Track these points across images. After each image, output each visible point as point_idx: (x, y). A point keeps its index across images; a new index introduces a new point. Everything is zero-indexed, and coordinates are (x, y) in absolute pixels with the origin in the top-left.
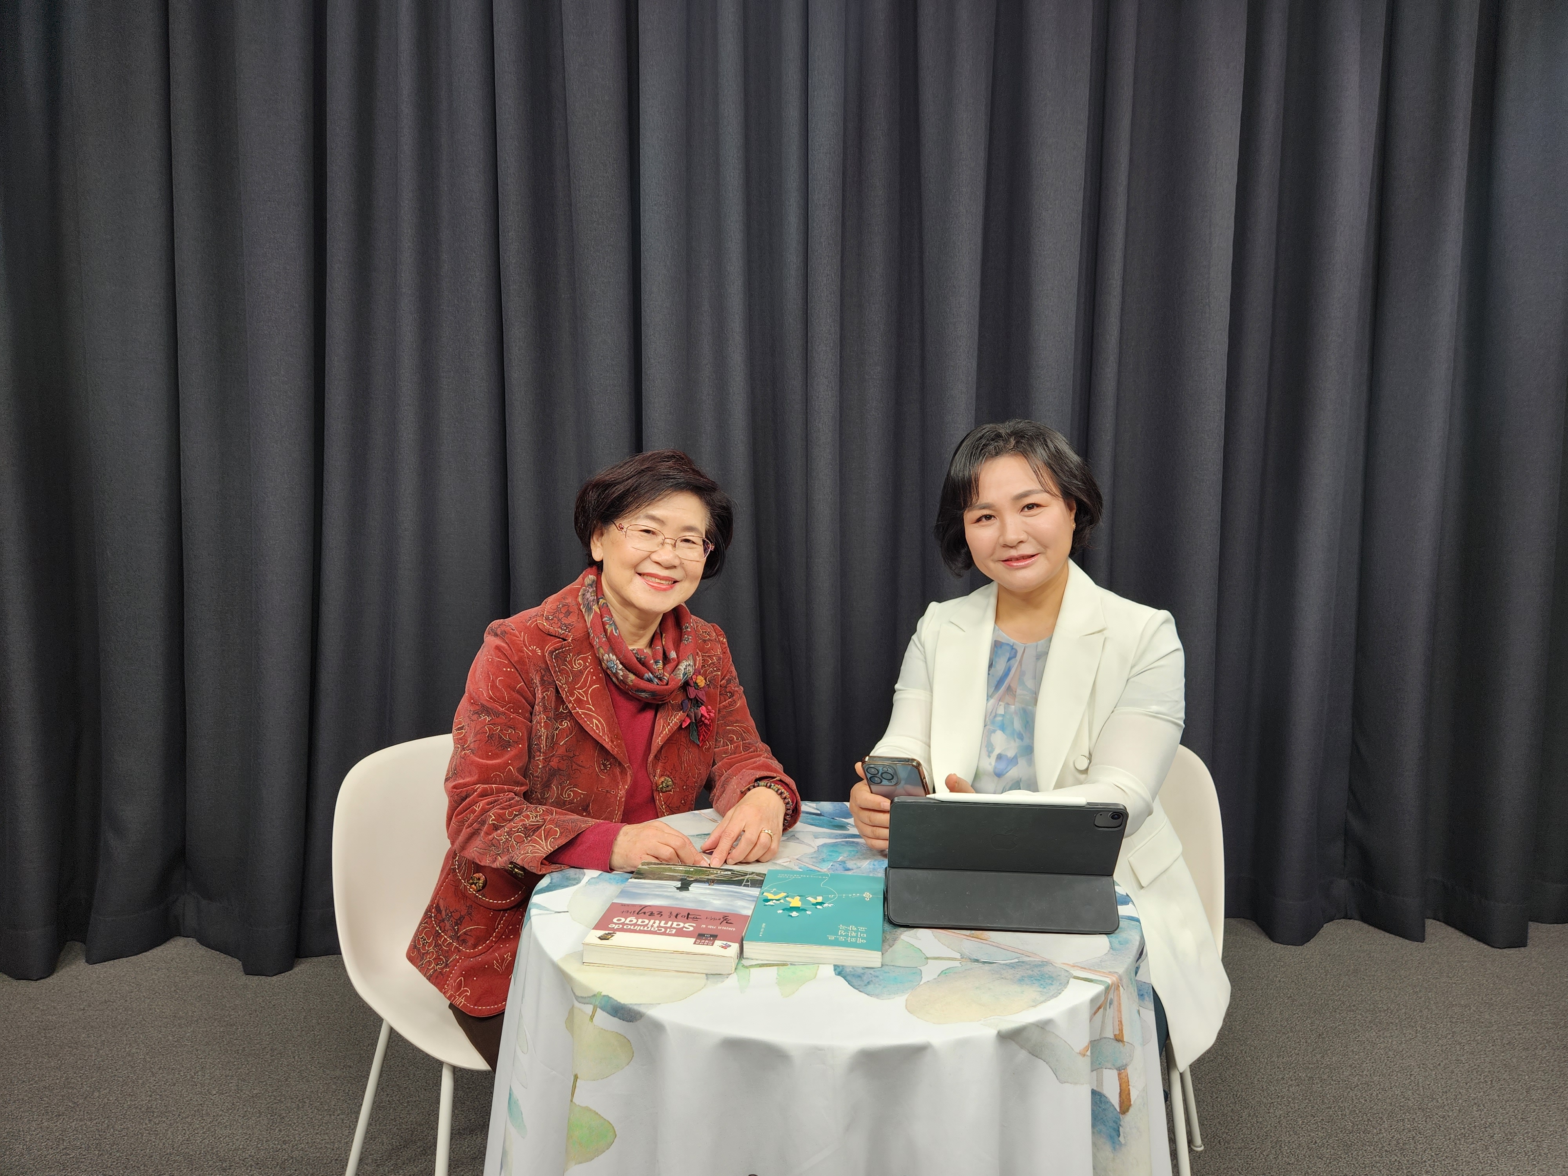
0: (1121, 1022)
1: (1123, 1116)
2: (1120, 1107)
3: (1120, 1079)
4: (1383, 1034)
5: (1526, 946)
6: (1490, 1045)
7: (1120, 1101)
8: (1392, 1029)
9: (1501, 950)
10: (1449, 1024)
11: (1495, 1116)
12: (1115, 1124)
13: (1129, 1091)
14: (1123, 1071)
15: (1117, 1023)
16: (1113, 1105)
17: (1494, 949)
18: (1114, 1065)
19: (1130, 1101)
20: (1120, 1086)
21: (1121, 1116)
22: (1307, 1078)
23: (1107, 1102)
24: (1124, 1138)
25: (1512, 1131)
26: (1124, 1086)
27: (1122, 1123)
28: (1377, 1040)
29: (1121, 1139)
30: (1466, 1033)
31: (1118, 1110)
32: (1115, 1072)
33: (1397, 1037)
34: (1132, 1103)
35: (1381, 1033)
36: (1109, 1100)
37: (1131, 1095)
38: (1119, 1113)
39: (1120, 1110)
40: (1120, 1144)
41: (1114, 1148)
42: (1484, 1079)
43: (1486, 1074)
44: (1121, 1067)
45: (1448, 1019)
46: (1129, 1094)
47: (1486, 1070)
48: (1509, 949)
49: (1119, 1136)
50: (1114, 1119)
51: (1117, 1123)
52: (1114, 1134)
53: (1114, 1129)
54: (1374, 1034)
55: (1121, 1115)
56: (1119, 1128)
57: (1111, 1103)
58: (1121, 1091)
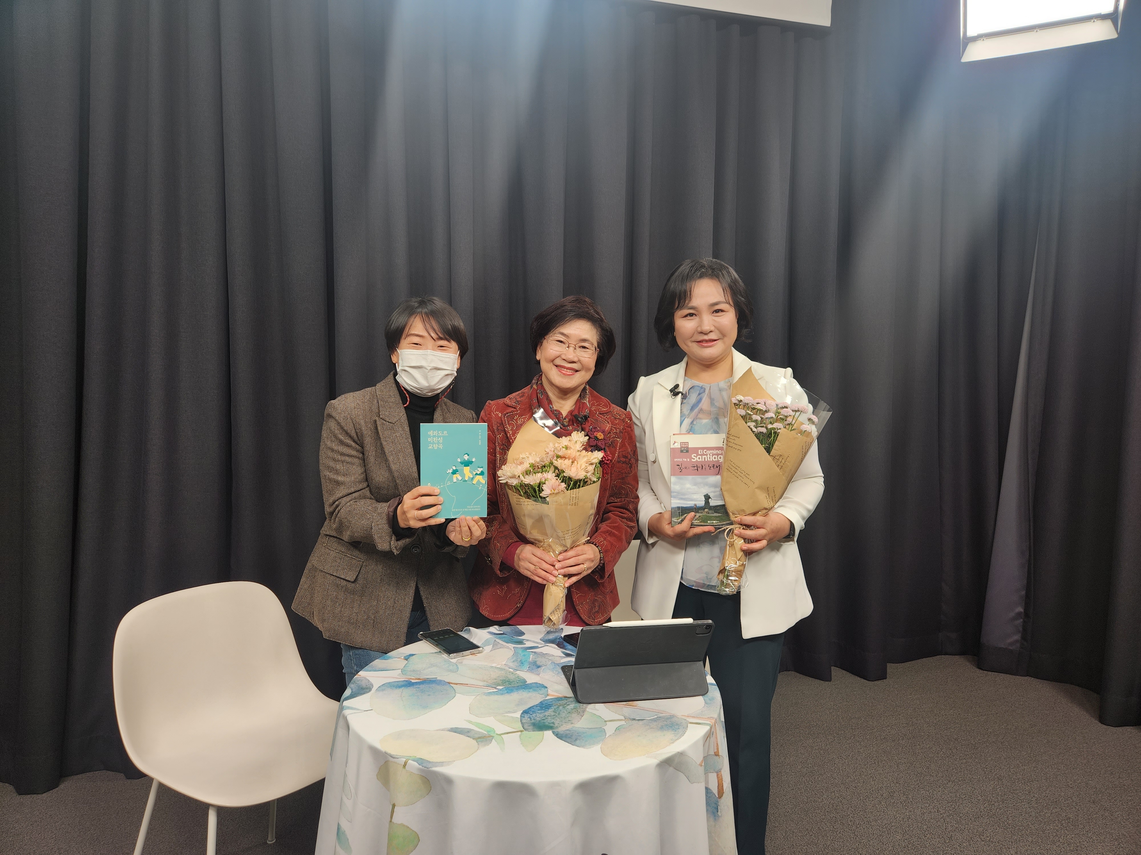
0: (717, 744)
1: (720, 799)
2: (718, 794)
3: (718, 777)
4: (816, 740)
5: (886, 679)
6: (875, 740)
7: (718, 791)
8: (821, 737)
9: (873, 682)
10: (851, 730)
11: (883, 783)
12: (715, 805)
13: (723, 784)
14: (719, 773)
15: (716, 745)
16: (714, 794)
17: (869, 682)
18: (714, 770)
20: (718, 782)
22: (778, 773)
23: (712, 792)
24: (721, 812)
25: (892, 791)
26: (720, 781)
27: (719, 804)
28: (814, 744)
29: (719, 813)
30: (861, 735)
31: (717, 796)
32: (715, 774)
33: (824, 741)
34: (724, 791)
35: (815, 740)
36: (712, 791)
37: (724, 786)
39: (718, 796)
40: (718, 816)
41: (715, 819)
42: (874, 761)
43: (875, 758)
44: (718, 770)
45: (850, 727)
47: (875, 756)
48: (878, 681)
50: (715, 802)
51: (716, 804)
52: (715, 811)
53: (715, 808)
54: (812, 741)
55: (718, 799)
56: (718, 807)
57: (713, 792)
58: (718, 785)
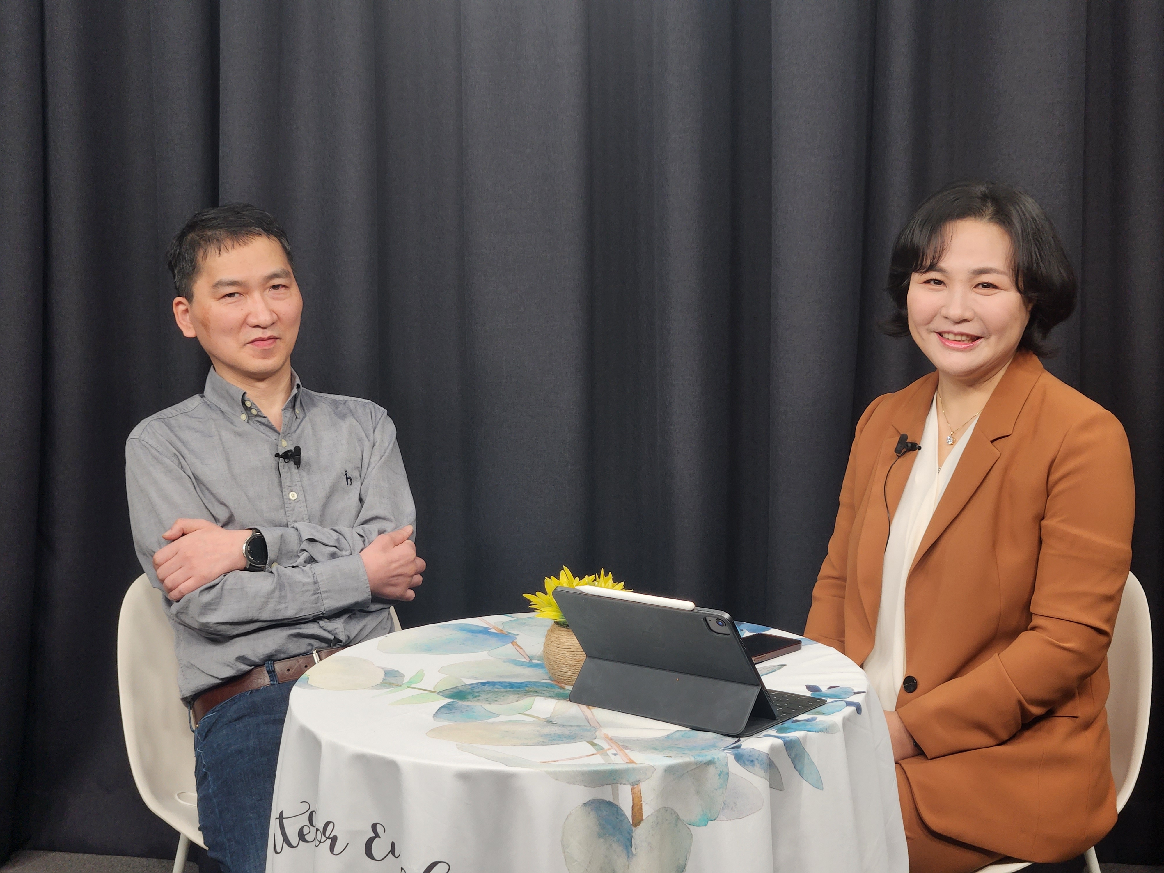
1: (635, 828)
2: (633, 820)
3: (634, 794)
7: (632, 814)
13: (641, 806)
14: (636, 786)
16: (627, 818)
18: (629, 781)
19: (642, 816)
20: (633, 801)
21: (634, 829)
23: (623, 814)
24: (635, 848)
26: (636, 800)
27: (634, 835)
29: (633, 849)
31: (631, 822)
32: (630, 788)
34: (644, 818)
36: (624, 812)
37: (643, 810)
38: (632, 825)
39: (633, 822)
40: (632, 854)
41: (628, 856)
44: (634, 782)
46: (641, 809)
49: (632, 847)
50: (627, 828)
52: (628, 844)
53: (627, 837)
55: (633, 827)
56: (632, 839)
57: (625, 815)
58: (633, 805)
